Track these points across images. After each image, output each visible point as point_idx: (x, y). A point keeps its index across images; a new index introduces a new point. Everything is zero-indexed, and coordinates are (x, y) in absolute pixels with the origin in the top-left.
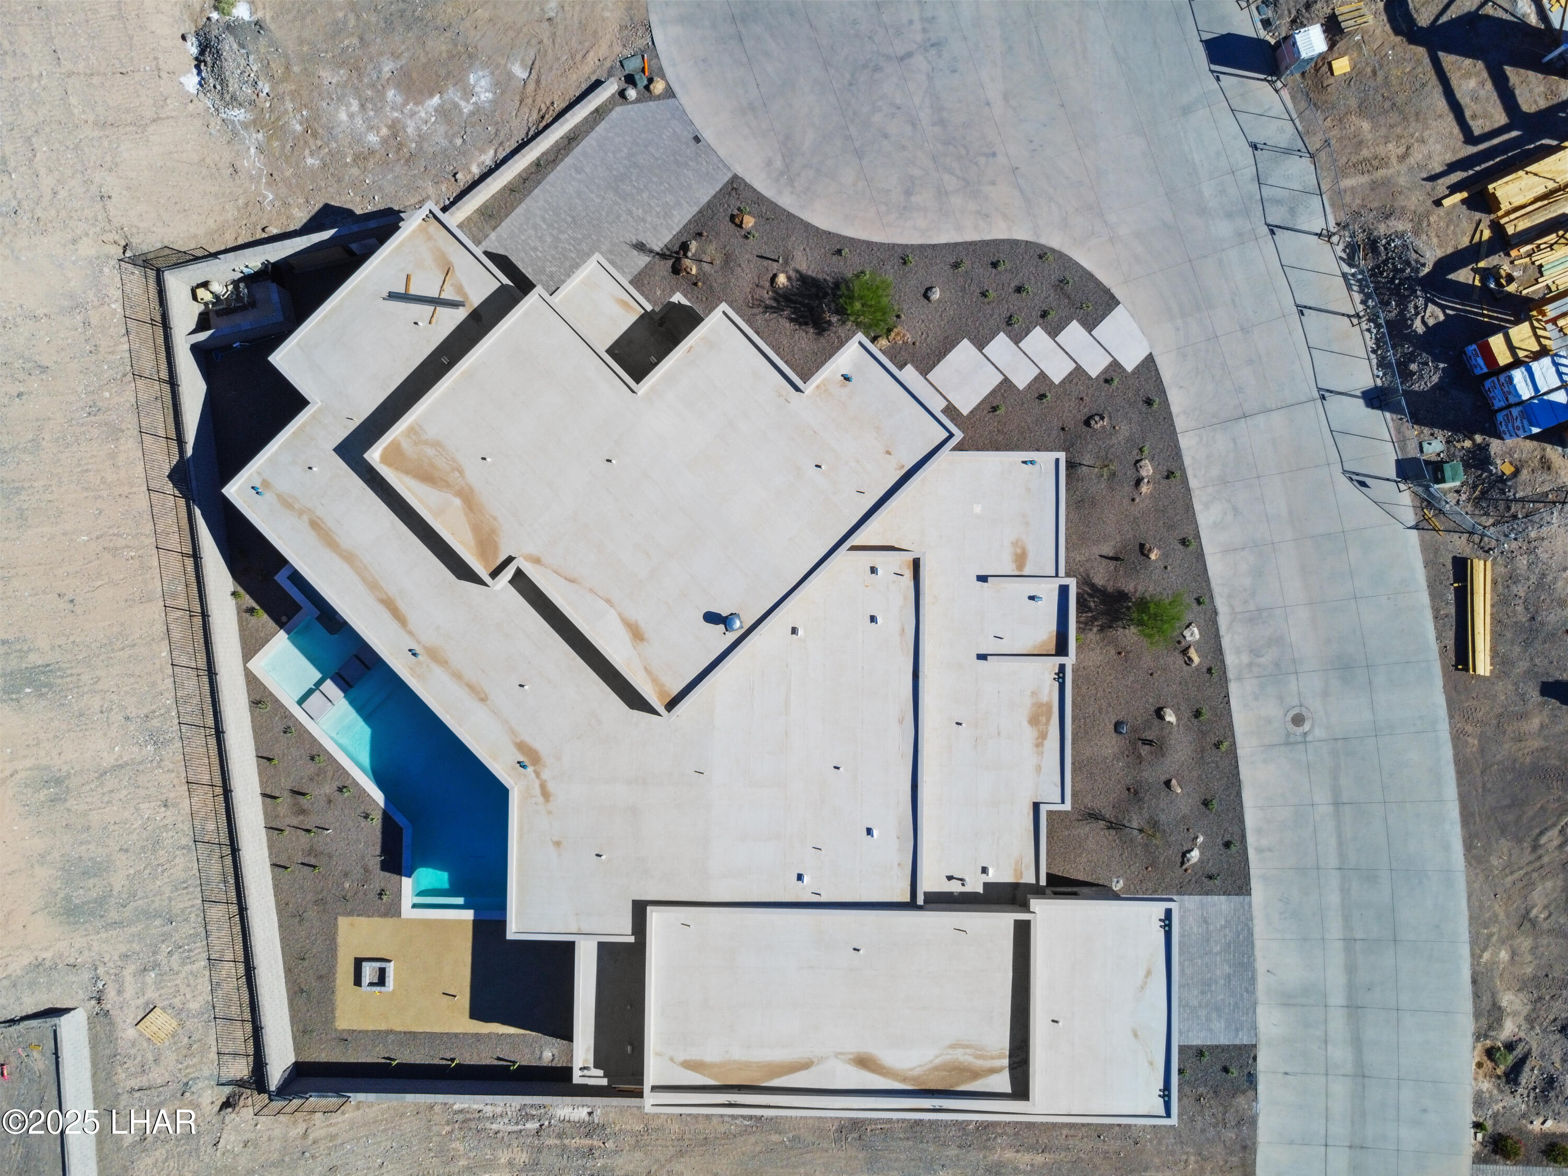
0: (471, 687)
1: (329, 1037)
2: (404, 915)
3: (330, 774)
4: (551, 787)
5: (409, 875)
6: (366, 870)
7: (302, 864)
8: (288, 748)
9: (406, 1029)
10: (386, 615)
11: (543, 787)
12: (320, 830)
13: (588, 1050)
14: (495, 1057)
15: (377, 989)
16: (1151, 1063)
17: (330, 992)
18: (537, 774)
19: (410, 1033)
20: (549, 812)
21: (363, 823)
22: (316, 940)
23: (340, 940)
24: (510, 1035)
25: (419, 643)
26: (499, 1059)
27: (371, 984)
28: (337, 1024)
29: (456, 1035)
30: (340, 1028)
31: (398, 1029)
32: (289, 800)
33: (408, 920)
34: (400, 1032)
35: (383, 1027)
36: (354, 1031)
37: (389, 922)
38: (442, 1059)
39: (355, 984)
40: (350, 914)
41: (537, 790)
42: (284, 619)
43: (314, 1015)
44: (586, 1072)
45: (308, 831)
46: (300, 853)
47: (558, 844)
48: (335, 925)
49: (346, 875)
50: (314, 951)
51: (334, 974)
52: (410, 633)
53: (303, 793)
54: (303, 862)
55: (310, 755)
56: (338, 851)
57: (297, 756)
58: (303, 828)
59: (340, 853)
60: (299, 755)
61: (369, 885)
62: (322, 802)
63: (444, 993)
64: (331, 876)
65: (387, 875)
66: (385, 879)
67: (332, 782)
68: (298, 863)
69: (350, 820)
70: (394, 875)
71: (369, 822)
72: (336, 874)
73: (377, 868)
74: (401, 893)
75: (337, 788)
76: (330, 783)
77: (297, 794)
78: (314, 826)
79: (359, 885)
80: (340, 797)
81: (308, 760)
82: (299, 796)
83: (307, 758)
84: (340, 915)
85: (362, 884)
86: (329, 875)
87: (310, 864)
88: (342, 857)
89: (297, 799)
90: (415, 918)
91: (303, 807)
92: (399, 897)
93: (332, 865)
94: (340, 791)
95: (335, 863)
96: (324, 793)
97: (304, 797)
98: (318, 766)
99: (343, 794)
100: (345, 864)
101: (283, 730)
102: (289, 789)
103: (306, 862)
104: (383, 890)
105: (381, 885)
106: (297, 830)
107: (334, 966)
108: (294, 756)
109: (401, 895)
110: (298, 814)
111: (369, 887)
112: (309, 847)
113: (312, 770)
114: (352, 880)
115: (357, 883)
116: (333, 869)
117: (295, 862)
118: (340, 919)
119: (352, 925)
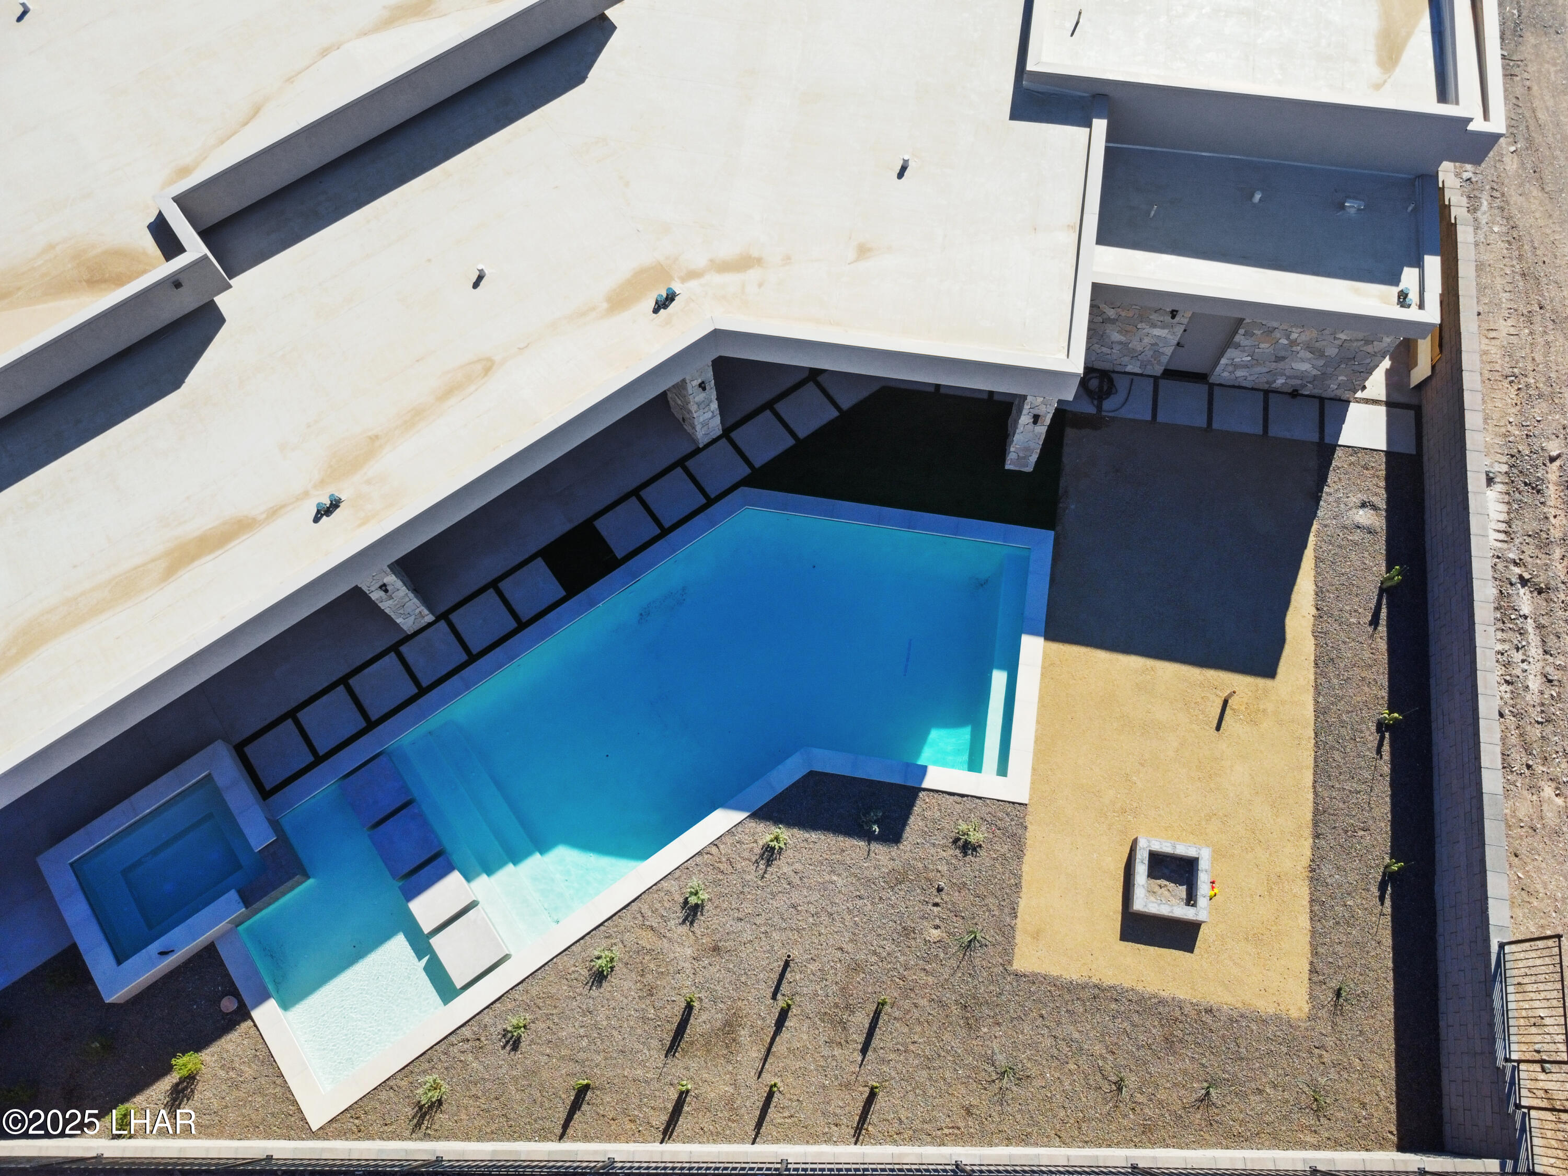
0: (448, 392)
1: (1329, 1042)
2: (1022, 796)
3: (647, 939)
4: (727, 250)
5: (923, 770)
6: (898, 879)
7: (864, 1051)
9: (1308, 832)
11: (724, 267)
12: (785, 988)
14: (1370, 629)
17: (1208, 1019)
18: (692, 275)
19: (1316, 824)
20: (787, 259)
21: (782, 866)
22: (1069, 1041)
23: (1073, 972)
24: (1320, 593)
25: (306, 494)
26: (1375, 622)
27: (1191, 899)
28: (1294, 1014)
29: (1320, 712)
30: (1306, 1008)
31: (1308, 853)
32: (693, 1065)
33: (1033, 789)
34: (1315, 848)
35: (1303, 891)
36: (1313, 971)
37: (1035, 835)
38: (1379, 751)
39: (1189, 946)
40: (1008, 933)
41: (731, 280)
42: (228, 1005)
43: (1271, 1073)
45: (784, 1015)
46: (837, 1052)
47: (863, 251)
48: (1033, 979)
49: (908, 932)
50: (1098, 1049)
51: (1162, 1002)
52: (274, 513)
53: (682, 1018)
54: (860, 1047)
55: (590, 984)
56: (844, 946)
57: (585, 1019)
58: (772, 1033)
59: (851, 941)
60: (584, 1015)
61: (939, 874)
62: (713, 970)
63: (1218, 728)
64: (905, 973)
65: (915, 823)
66: (926, 829)
67: (668, 935)
68: (863, 1061)
69: (771, 901)
70: (915, 808)
71: (779, 859)
72: (902, 959)
73: (893, 854)
74: (967, 796)
75: (684, 922)
76: (670, 940)
77: (682, 1037)
78: (771, 1001)
79: (937, 900)
80: (710, 919)
81: (602, 990)
82: (688, 1031)
83: (595, 993)
84: (1010, 962)
85: (935, 892)
86: (903, 978)
87: (867, 1026)
88: (861, 936)
89: (695, 1038)
90: (1034, 769)
91: (718, 1024)
92: (978, 801)
93: (877, 967)
94: (695, 915)
95: (874, 959)
96: (693, 962)
97: (692, 1017)
98: (620, 965)
99: (702, 909)
100: (879, 931)
101: (508, 1048)
102: (666, 1056)
103: (861, 1039)
104: (951, 840)
105: (941, 843)
106: (774, 1049)
107: (1141, 1000)
108: (582, 1031)
109: (972, 796)
110: (734, 1040)
111: (943, 876)
112: (824, 1022)
113: (627, 985)
114: (923, 918)
115: (930, 907)
116: (889, 966)
117: (858, 1069)
118: (1019, 964)
119: (1036, 935)
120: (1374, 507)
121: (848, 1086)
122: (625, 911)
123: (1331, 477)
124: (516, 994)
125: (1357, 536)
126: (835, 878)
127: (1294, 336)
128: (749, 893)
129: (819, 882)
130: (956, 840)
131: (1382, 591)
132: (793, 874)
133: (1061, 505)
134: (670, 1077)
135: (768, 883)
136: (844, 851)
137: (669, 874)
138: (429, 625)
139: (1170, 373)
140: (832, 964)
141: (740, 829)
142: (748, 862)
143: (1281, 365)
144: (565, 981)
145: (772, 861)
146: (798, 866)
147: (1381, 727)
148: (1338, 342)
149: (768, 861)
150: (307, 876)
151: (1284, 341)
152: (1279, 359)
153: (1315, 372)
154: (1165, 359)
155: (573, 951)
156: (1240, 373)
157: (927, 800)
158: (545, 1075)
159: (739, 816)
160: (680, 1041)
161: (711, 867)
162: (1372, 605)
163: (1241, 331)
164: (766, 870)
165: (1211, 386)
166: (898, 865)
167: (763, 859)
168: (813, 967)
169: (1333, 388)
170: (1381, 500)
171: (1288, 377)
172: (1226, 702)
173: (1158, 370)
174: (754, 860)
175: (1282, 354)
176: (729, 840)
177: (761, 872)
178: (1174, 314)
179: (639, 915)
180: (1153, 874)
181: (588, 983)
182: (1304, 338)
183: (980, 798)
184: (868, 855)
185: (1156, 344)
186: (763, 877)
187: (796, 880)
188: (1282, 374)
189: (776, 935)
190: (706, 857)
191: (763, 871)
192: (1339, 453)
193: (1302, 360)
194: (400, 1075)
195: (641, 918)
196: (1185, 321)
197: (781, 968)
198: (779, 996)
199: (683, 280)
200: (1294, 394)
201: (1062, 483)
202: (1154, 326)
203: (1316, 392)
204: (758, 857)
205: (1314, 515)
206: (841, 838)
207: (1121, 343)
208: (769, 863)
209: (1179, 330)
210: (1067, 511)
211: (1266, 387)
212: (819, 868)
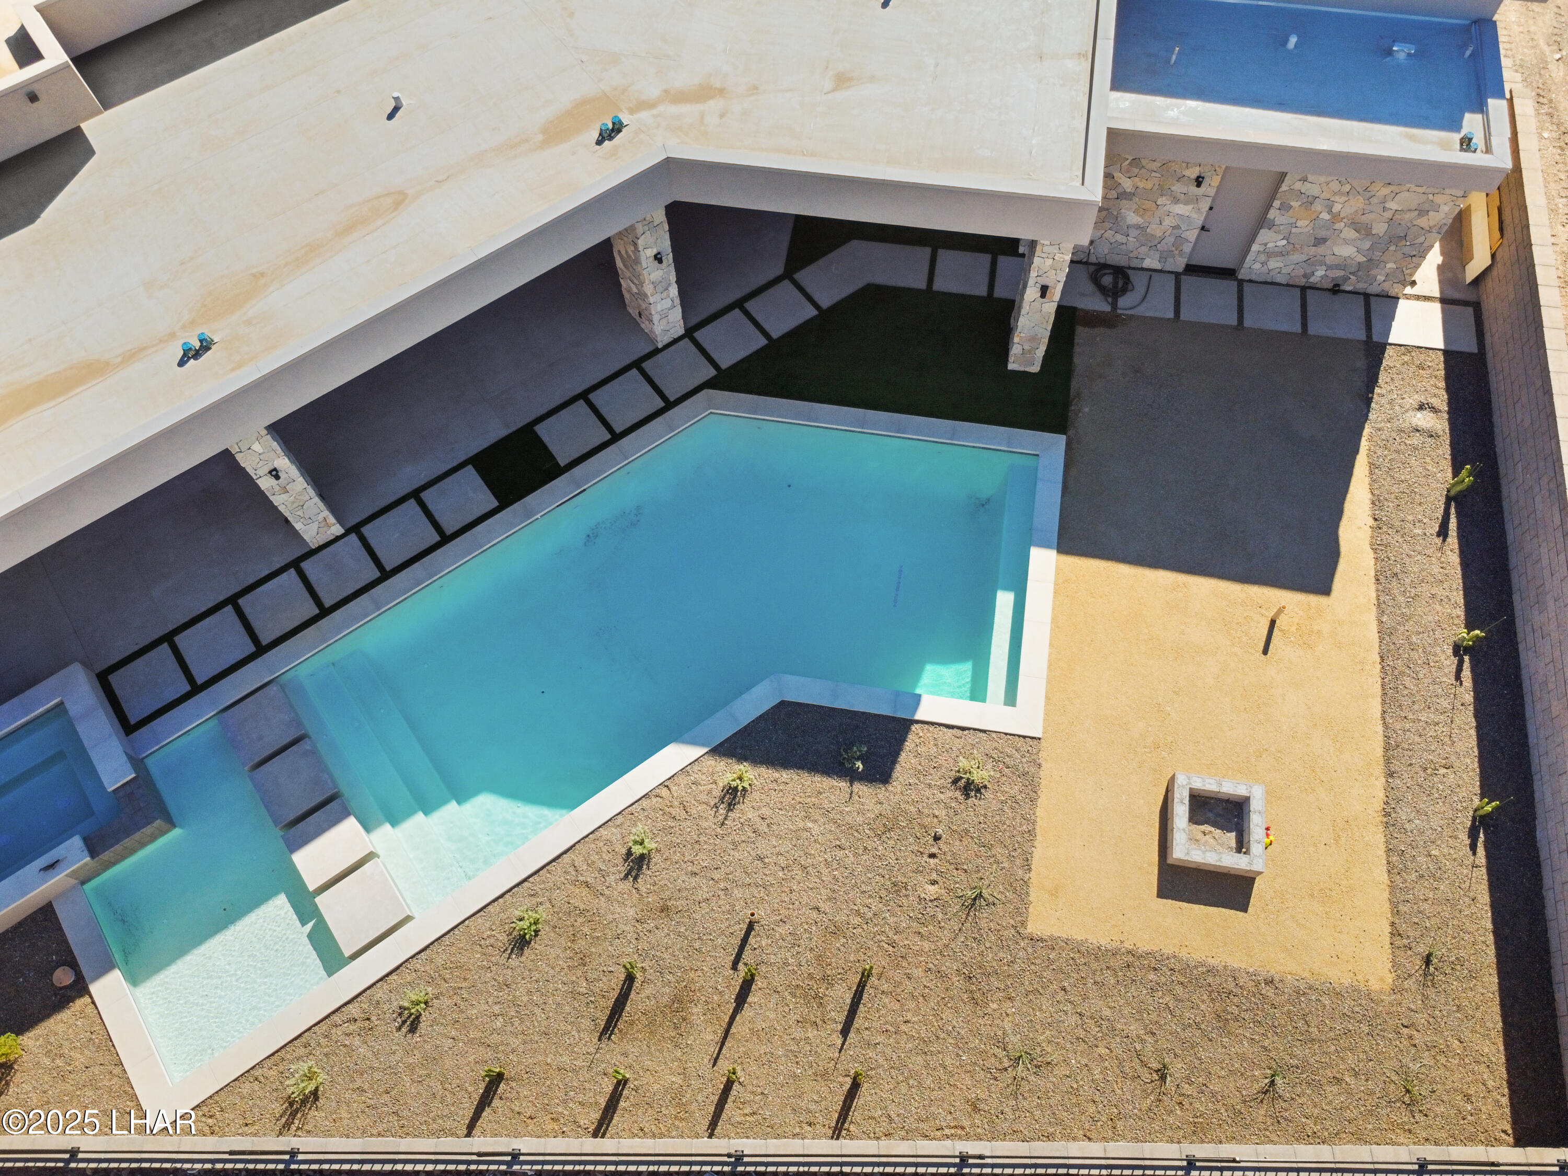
1: (1421, 1019)
2: (1035, 729)
3: (581, 899)
4: (687, 80)
5: (915, 701)
6: (887, 826)
7: (845, 1032)
9: (1378, 770)
11: (681, 96)
12: (747, 955)
14: (1439, 541)
17: (1269, 991)
19: (1388, 761)
20: (754, 89)
21: (746, 810)
22: (1098, 1019)
23: (1099, 935)
24: (1377, 502)
26: (1443, 532)
27: (1241, 846)
28: (1375, 985)
29: (1385, 633)
30: (1389, 978)
31: (1381, 795)
32: (633, 1050)
33: (1050, 720)
34: (1389, 788)
35: (1377, 838)
36: (1395, 933)
37: (1050, 774)
38: (1458, 677)
39: (1242, 905)
40: (1021, 889)
42: (62, 974)
43: (1351, 1059)
45: (744, 993)
46: (811, 1033)
48: (1051, 943)
49: (898, 888)
50: (1135, 1029)
51: (1211, 971)
53: (620, 993)
54: (840, 1027)
55: (509, 951)
56: (821, 905)
57: (501, 994)
58: (731, 1011)
59: (829, 899)
60: (500, 989)
61: (935, 820)
62: (660, 934)
63: (1265, 651)
64: (895, 937)
65: (906, 760)
66: (920, 767)
67: (607, 892)
68: (843, 1044)
69: (732, 852)
70: (907, 743)
71: (743, 803)
72: (891, 920)
73: (880, 796)
74: (969, 729)
75: (626, 876)
76: (608, 898)
77: (620, 1016)
78: (731, 972)
79: (934, 850)
80: (658, 873)
81: (523, 959)
82: (627, 1008)
83: (514, 962)
84: (1023, 924)
85: (931, 841)
86: (893, 944)
87: (849, 1001)
88: (842, 893)
89: (636, 1017)
90: (1047, 698)
91: (665, 1000)
92: (981, 734)
93: (861, 930)
94: (640, 868)
95: (856, 920)
96: (636, 924)
97: (633, 992)
98: (547, 929)
99: (649, 862)
100: (864, 888)
101: (404, 1030)
102: (600, 1040)
103: (842, 1018)
104: (950, 780)
105: (938, 783)
106: (733, 1030)
107: (1186, 968)
108: (496, 1009)
109: (975, 729)
110: (684, 1020)
111: (940, 822)
112: (795, 997)
113: (553, 953)
114: (917, 871)
115: (926, 858)
116: (876, 929)
117: (837, 1055)
118: (1032, 928)
119: (1054, 893)
120: (1434, 410)
121: (824, 1075)
122: (554, 864)
123: (1383, 377)
124: (416, 964)
125: (1416, 440)
126: (810, 825)
127: (1337, 208)
128: (706, 842)
129: (791, 830)
130: (956, 781)
131: (1449, 499)
132: (758, 820)
133: (1073, 408)
134: (604, 1065)
135: (729, 830)
136: (821, 793)
137: (610, 820)
138: (337, 539)
139: (1192, 269)
140: (806, 927)
141: (696, 768)
142: (705, 806)
143: (1321, 250)
144: (478, 948)
145: (735, 804)
146: (765, 811)
147: (1458, 650)
148: (1388, 215)
149: (730, 805)
150: (172, 824)
151: (1325, 216)
152: (1320, 241)
153: (1361, 259)
154: (1187, 248)
155: (489, 911)
156: (1274, 264)
157: (921, 734)
158: (448, 1063)
159: (698, 751)
160: (618, 1020)
161: (661, 812)
162: (1440, 513)
163: (1277, 204)
164: (727, 816)
165: (1241, 283)
166: (886, 808)
167: (723, 802)
168: (782, 930)
169: (1380, 281)
170: (1441, 400)
171: (1329, 268)
172: (1273, 623)
173: (1179, 264)
174: (712, 803)
175: (1322, 234)
176: (683, 780)
177: (721, 818)
178: (1199, 181)
179: (571, 870)
180: (1194, 819)
181: (506, 950)
182: (1348, 211)
183: (984, 731)
184: (850, 798)
185: (1177, 227)
186: (723, 824)
187: (763, 828)
188: (1322, 263)
189: (737, 893)
190: (654, 800)
191: (724, 816)
192: (1389, 351)
193: (1346, 242)
194: (269, 1063)
195: (574, 873)
196: (1212, 192)
197: (743, 932)
198: (741, 966)
199: (632, 111)
200: (1336, 290)
201: (1074, 384)
202: (1176, 201)
203: (1361, 286)
204: (717, 801)
205: (1366, 418)
206: (818, 778)
207: (1137, 227)
208: (731, 807)
209: (1205, 205)
210: (1080, 414)
211: (1302, 282)
212: (790, 814)
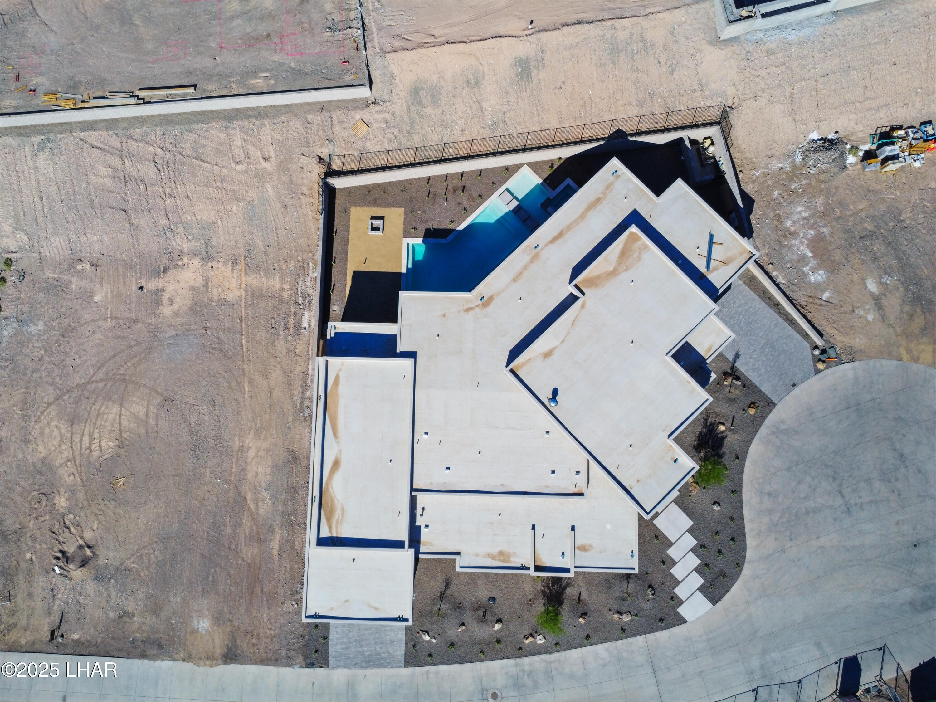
0: (520, 274)
1: (347, 204)
2: (404, 239)
3: (473, 204)
4: (472, 313)
5: (423, 242)
6: (426, 221)
8: (485, 184)
9: (349, 240)
10: (555, 234)
11: (472, 309)
12: (446, 199)
13: (344, 329)
15: (370, 227)
16: (332, 609)
17: (368, 205)
18: (478, 306)
19: (348, 242)
20: (459, 312)
21: (449, 220)
22: (393, 198)
23: (393, 209)
24: (345, 290)
25: (542, 249)
26: (334, 284)
27: (372, 224)
28: (353, 208)
29: (346, 264)
30: (351, 209)
31: (349, 236)
33: (402, 241)
34: (348, 238)
35: (351, 229)
36: (350, 216)
37: (401, 232)
38: (335, 257)
39: (372, 216)
40: (405, 214)
41: (470, 306)
42: (548, 182)
43: (357, 197)
44: (333, 328)
45: (445, 193)
46: (435, 190)
47: (444, 315)
48: (400, 207)
49: (424, 212)
50: (388, 197)
51: (377, 206)
52: (546, 245)
53: (464, 191)
54: (431, 191)
58: (447, 191)
59: (434, 209)
60: (481, 189)
61: (419, 223)
62: (459, 200)
63: (366, 259)
65: (424, 232)
66: (421, 231)
67: (469, 205)
69: (450, 213)
70: (424, 235)
71: (449, 222)
72: (425, 207)
73: (427, 226)
75: (466, 207)
78: (448, 196)
80: (461, 209)
83: (480, 193)
84: (405, 209)
85: (419, 220)
86: (424, 204)
87: (430, 195)
88: (432, 210)
89: (460, 188)
90: (402, 245)
91: (457, 191)
93: (429, 205)
94: (464, 209)
96: (463, 201)
97: (462, 192)
98: (477, 198)
100: (429, 211)
101: (494, 182)
102: (465, 185)
103: (430, 193)
104: (417, 229)
105: (419, 228)
106: (446, 189)
107: (381, 206)
109: (414, 238)
110: (453, 189)
112: (438, 194)
113: (475, 195)
114: (421, 215)
115: (420, 217)
116: (427, 206)
118: (403, 209)
119: (400, 215)
121: (432, 185)
122: (478, 208)
124: (494, 191)
125: (337, 303)
128: (454, 214)
129: (442, 218)
131: (332, 291)
132: (446, 220)
134: (464, 182)
136: (438, 226)
137: (469, 217)
140: (437, 204)
141: (457, 227)
142: (456, 220)
144: (487, 194)
147: (334, 262)
155: (486, 199)
157: (422, 236)
158: (487, 179)
159: (458, 229)
160: (463, 188)
161: (462, 218)
162: (335, 288)
166: (426, 224)
168: (441, 203)
170: (331, 312)
172: (364, 264)
176: (459, 225)
177: (452, 219)
180: (379, 227)
181: (482, 195)
183: (412, 238)
184: (432, 226)
189: (448, 208)
190: (463, 221)
195: (474, 207)
197: (447, 202)
198: (446, 197)
199: (479, 304)
206: (438, 228)
208: (452, 221)
212: (442, 221)
